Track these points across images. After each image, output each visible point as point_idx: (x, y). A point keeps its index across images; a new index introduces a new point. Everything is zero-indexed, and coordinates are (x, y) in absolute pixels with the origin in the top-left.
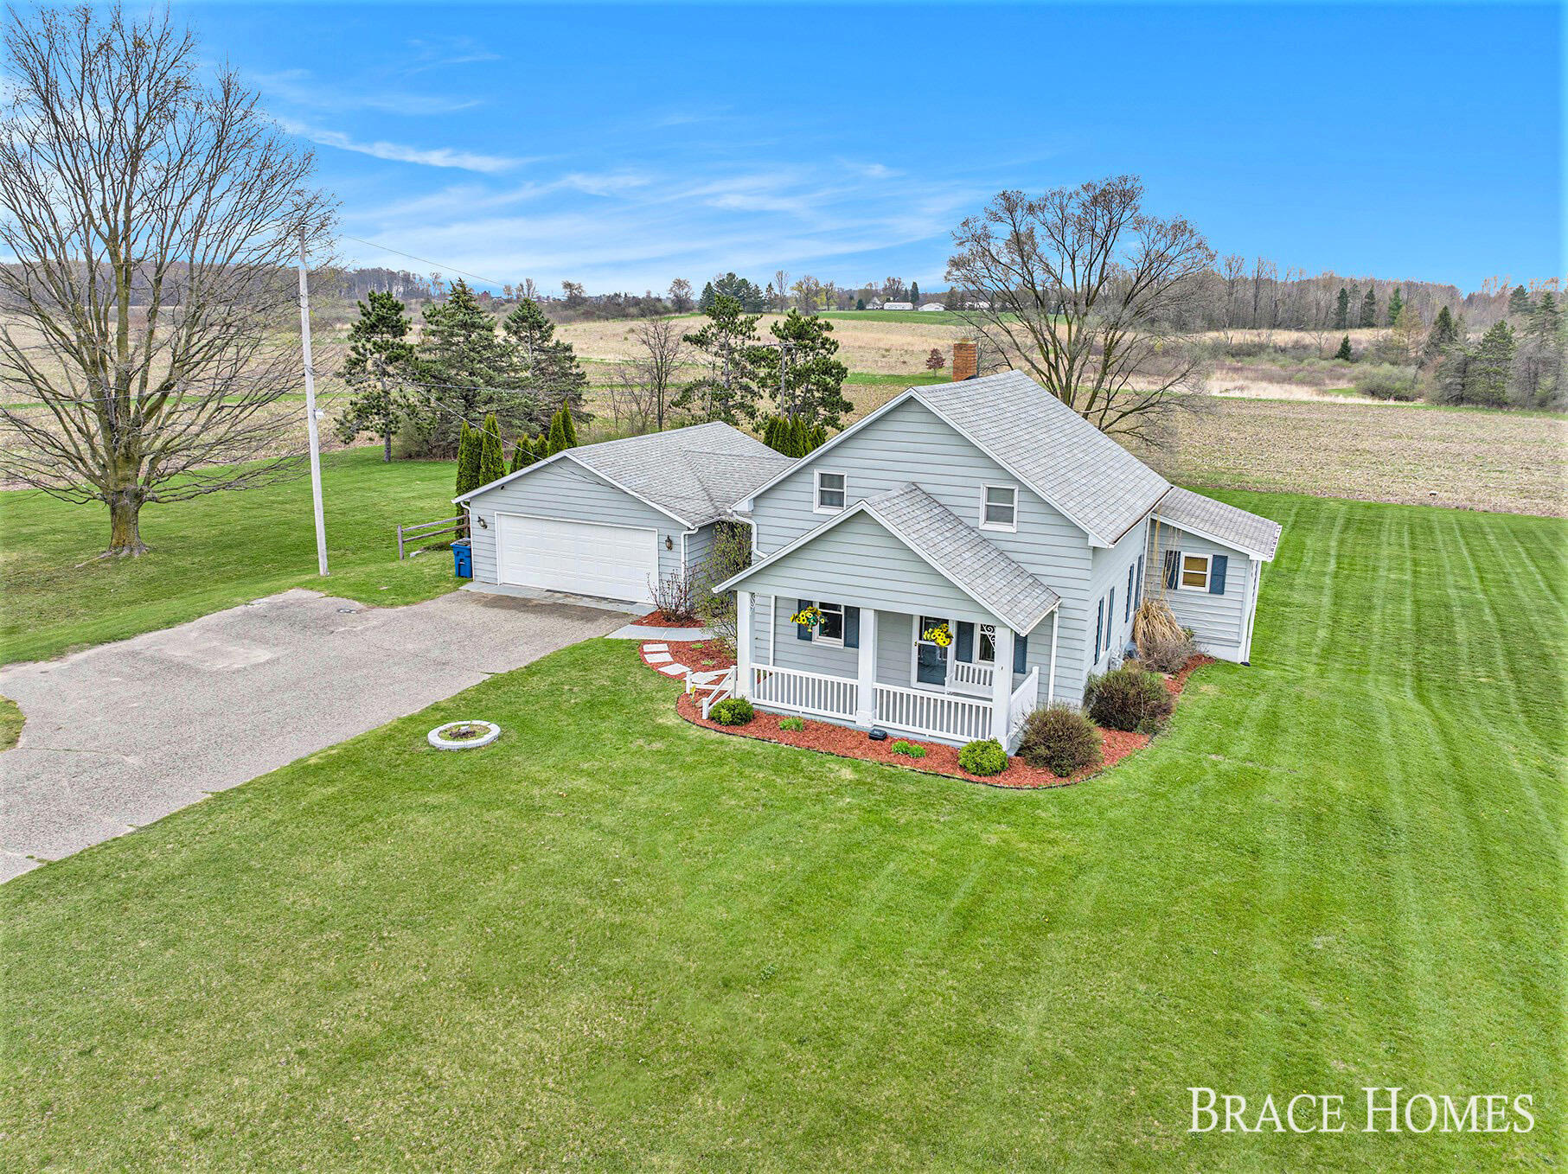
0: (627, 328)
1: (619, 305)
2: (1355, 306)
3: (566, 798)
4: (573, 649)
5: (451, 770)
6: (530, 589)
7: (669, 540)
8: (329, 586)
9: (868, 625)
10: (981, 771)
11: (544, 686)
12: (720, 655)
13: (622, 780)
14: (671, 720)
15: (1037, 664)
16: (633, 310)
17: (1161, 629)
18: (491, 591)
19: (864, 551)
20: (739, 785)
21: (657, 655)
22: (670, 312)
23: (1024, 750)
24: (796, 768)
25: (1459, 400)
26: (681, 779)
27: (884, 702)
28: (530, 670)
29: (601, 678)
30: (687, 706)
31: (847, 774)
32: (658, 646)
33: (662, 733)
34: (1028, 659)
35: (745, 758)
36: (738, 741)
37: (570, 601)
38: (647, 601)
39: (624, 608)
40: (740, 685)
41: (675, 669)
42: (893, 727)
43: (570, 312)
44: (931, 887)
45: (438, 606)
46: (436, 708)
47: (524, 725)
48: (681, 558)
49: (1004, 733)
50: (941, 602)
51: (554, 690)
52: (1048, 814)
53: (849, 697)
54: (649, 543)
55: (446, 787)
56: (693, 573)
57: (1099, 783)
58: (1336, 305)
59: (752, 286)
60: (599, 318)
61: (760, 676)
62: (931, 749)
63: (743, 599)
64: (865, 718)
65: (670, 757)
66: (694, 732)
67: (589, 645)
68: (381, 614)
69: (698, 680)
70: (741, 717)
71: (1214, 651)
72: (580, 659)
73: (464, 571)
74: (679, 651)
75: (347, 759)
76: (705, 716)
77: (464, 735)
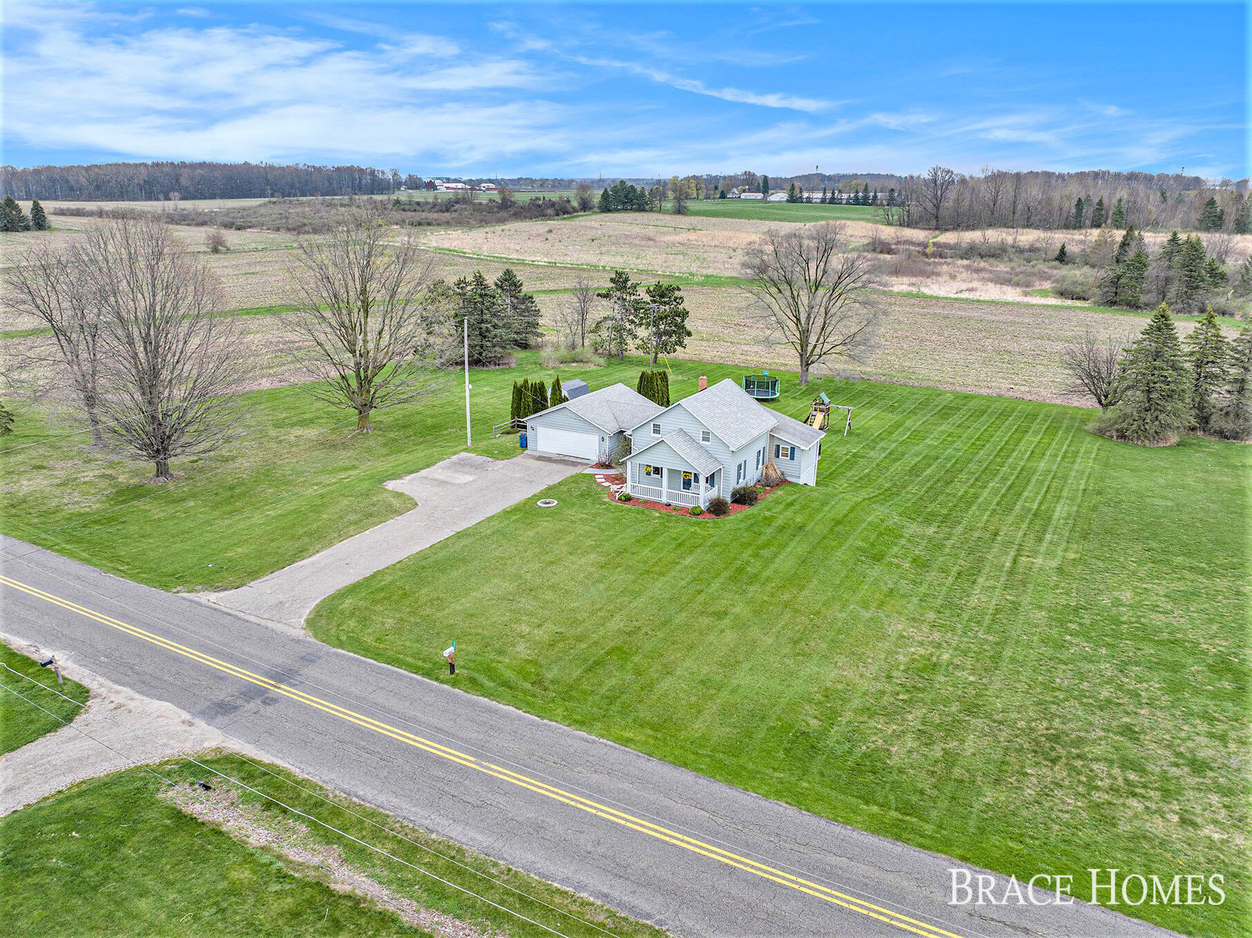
0: (547, 229)
1: (539, 206)
2: (1088, 211)
3: (581, 519)
4: (572, 477)
5: (547, 512)
7: (602, 438)
8: (474, 451)
9: (665, 472)
10: (695, 514)
11: (565, 489)
12: (621, 480)
13: (595, 515)
14: (607, 500)
16: (550, 211)
17: (771, 472)
18: (538, 454)
19: (664, 451)
20: (627, 517)
21: (600, 479)
22: (577, 211)
23: (709, 510)
24: (643, 513)
25: (1112, 303)
26: (611, 516)
27: (670, 495)
28: (560, 484)
29: (584, 486)
30: (612, 496)
31: (657, 515)
32: (600, 475)
33: (605, 503)
34: (715, 483)
35: (629, 510)
36: (627, 506)
37: (566, 458)
38: (595, 459)
39: (586, 462)
40: (627, 489)
41: (607, 484)
42: (673, 502)
43: (504, 214)
44: (674, 539)
45: (518, 459)
46: (535, 495)
47: (564, 501)
48: (607, 445)
49: (703, 506)
51: (569, 490)
52: (711, 525)
53: (660, 494)
54: (595, 439)
55: (547, 516)
56: (611, 450)
57: (730, 517)
58: (1074, 210)
59: (639, 190)
60: (525, 217)
61: (634, 487)
62: (683, 508)
63: (629, 464)
64: (664, 500)
65: (607, 510)
66: (614, 503)
67: (577, 475)
68: (500, 463)
69: (614, 488)
70: (628, 499)
71: (789, 479)
72: (575, 480)
73: (524, 444)
74: (607, 478)
75: (516, 509)
76: (617, 499)
77: (547, 504)
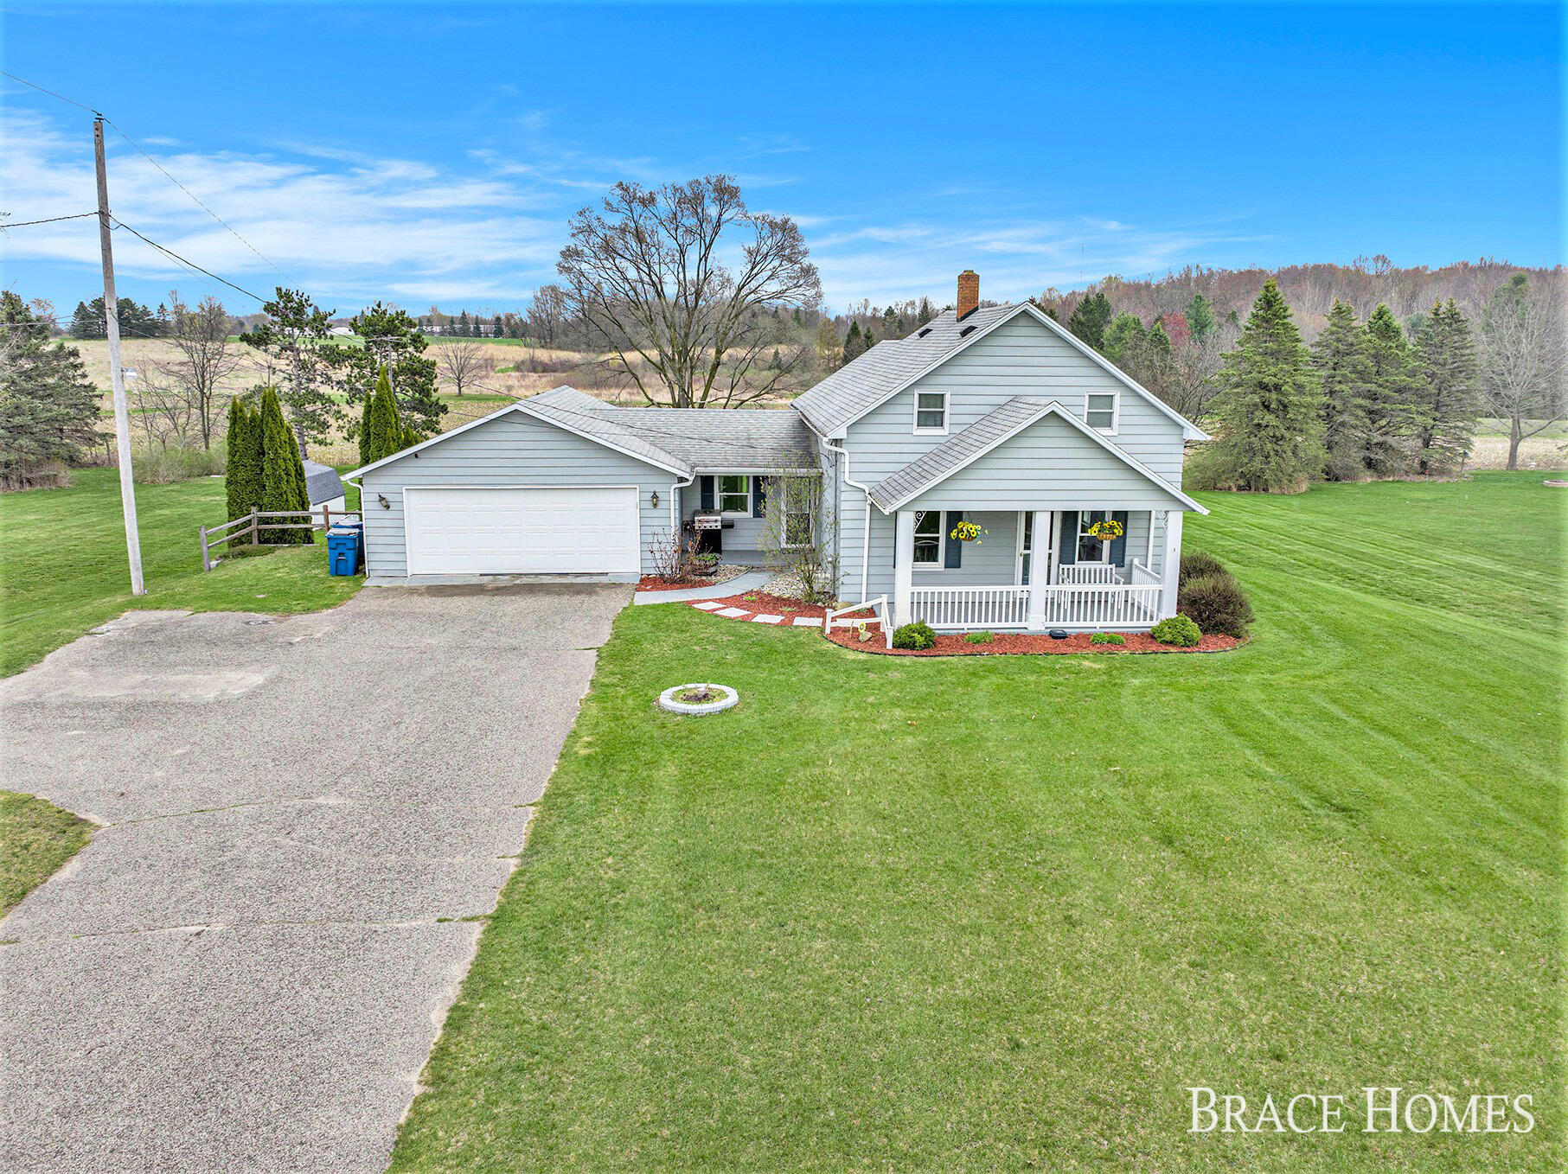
4: (630, 618)
6: (457, 575)
7: (655, 496)
11: (671, 651)
15: (1137, 556)
19: (1048, 453)
21: (725, 611)
27: (1054, 604)
28: (625, 640)
29: (715, 635)
30: (852, 642)
32: (708, 604)
34: (1126, 553)
40: (899, 612)
48: (670, 515)
50: (1124, 495)
53: (1018, 605)
54: (628, 503)
61: (919, 600)
63: (905, 519)
64: (1037, 622)
72: (656, 624)
74: (741, 605)
76: (889, 646)
77: (705, 697)
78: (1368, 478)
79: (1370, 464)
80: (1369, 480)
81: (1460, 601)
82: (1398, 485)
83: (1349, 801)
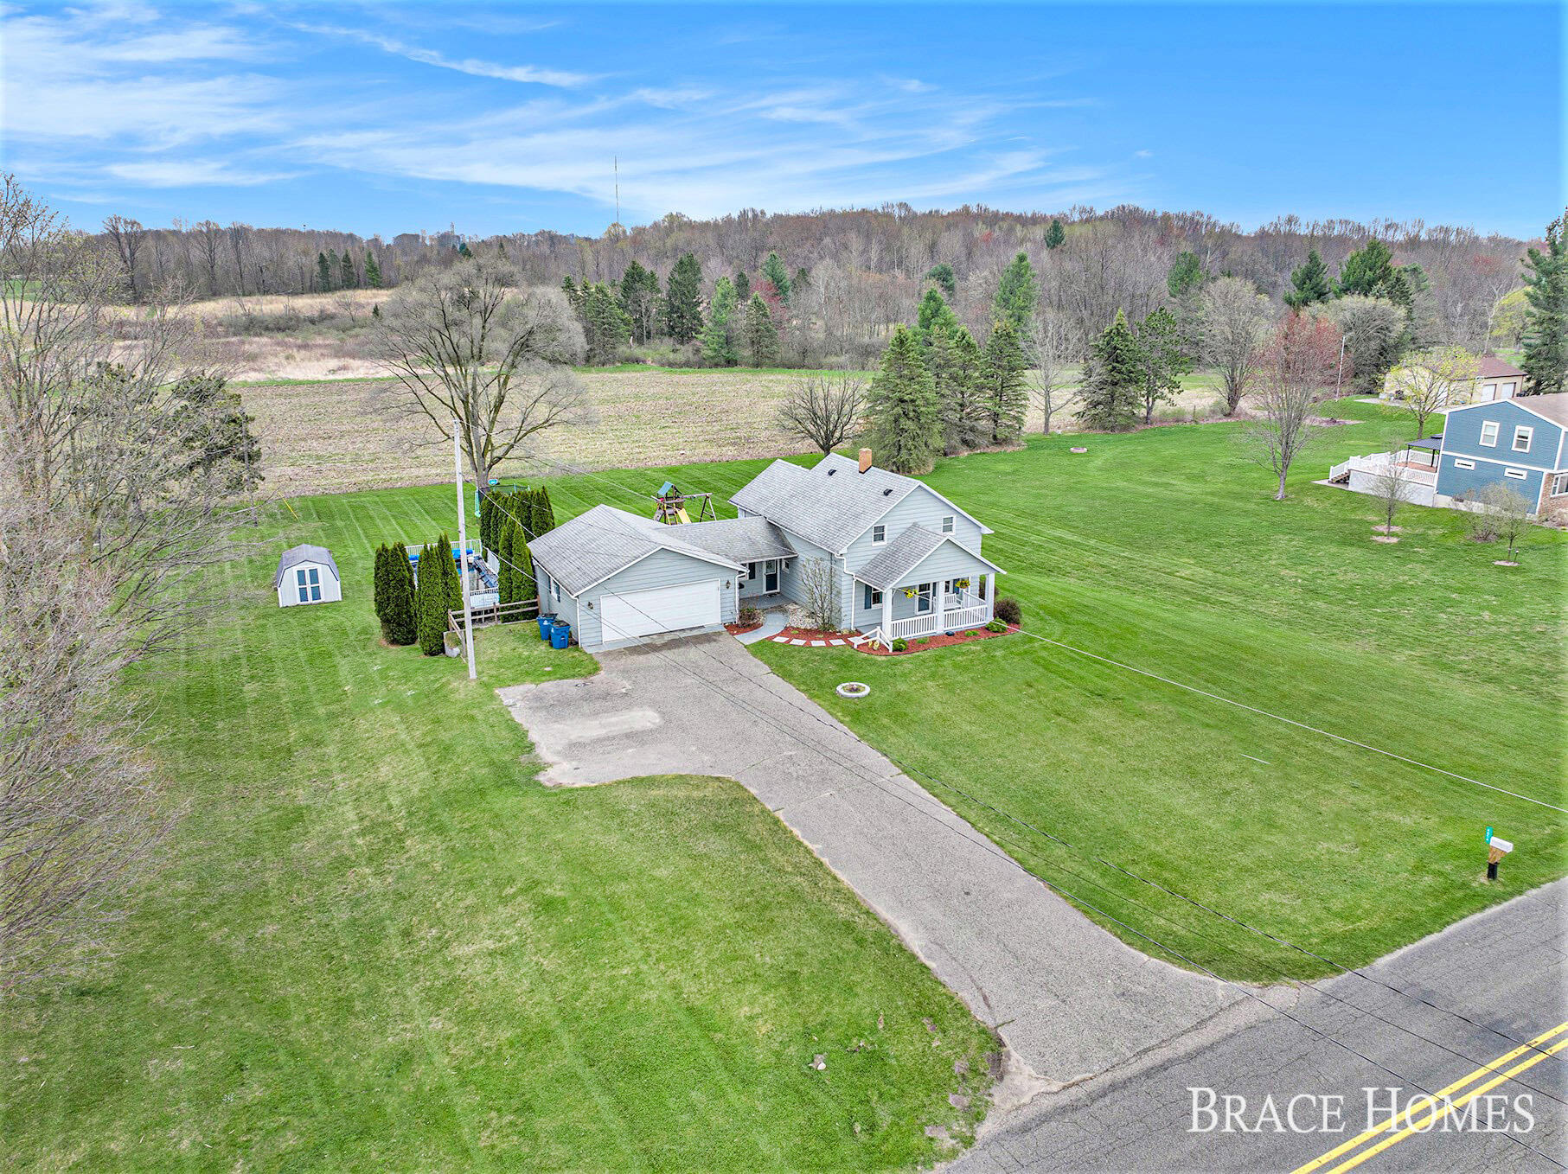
4: (758, 653)
7: (728, 583)
9: (941, 587)
14: (881, 658)
21: (793, 641)
30: (872, 651)
32: (779, 638)
40: (885, 634)
41: (818, 643)
48: (736, 591)
53: (933, 623)
58: (318, 269)
61: (895, 627)
62: (974, 631)
64: (940, 629)
74: (794, 637)
76: (891, 651)
77: (857, 690)
78: (965, 453)
79: (965, 442)
80: (966, 454)
81: (1069, 569)
82: (984, 457)
83: (1100, 692)
